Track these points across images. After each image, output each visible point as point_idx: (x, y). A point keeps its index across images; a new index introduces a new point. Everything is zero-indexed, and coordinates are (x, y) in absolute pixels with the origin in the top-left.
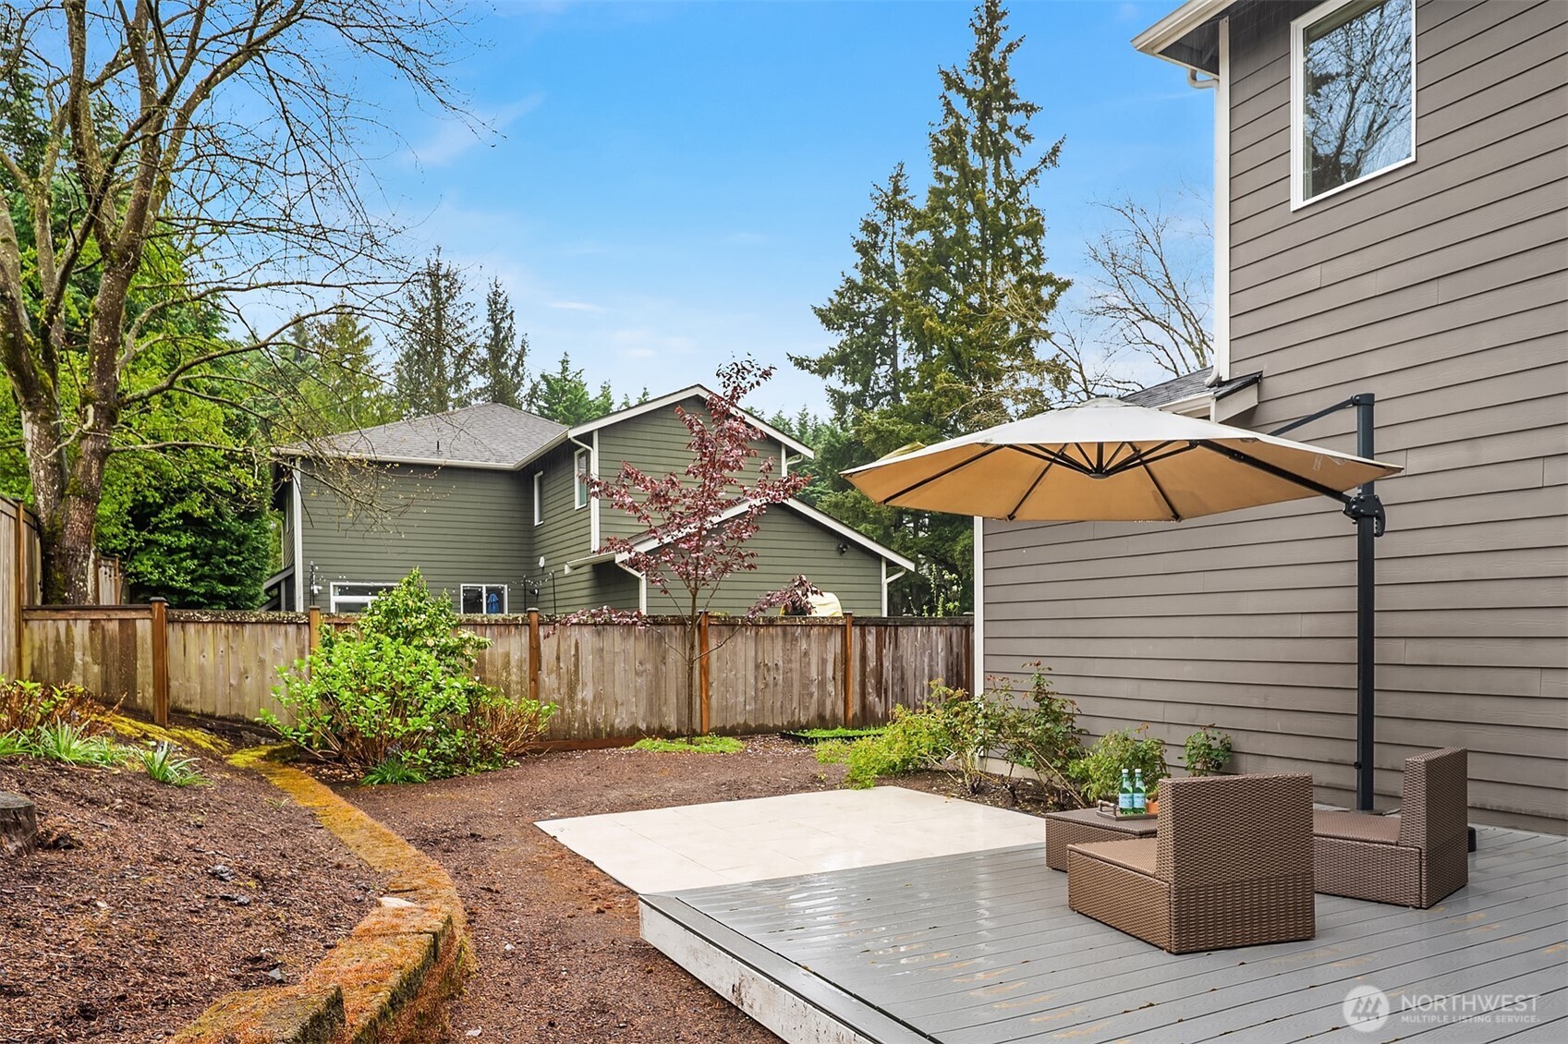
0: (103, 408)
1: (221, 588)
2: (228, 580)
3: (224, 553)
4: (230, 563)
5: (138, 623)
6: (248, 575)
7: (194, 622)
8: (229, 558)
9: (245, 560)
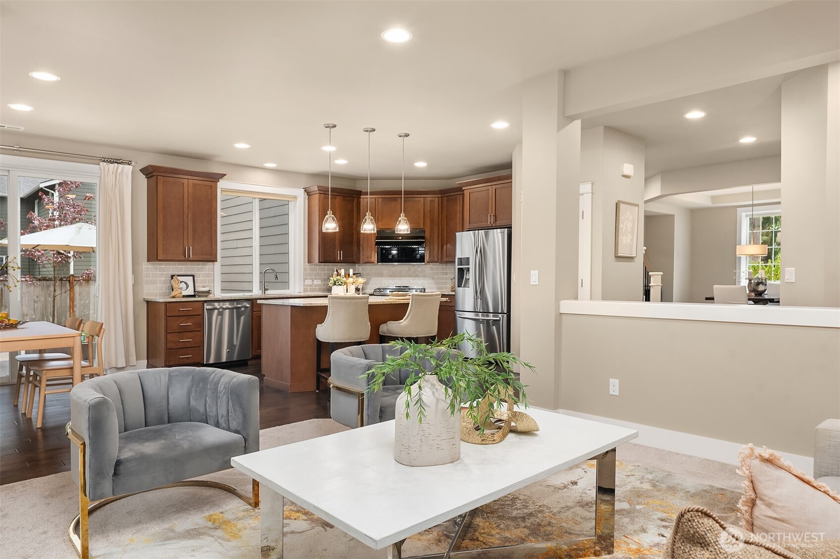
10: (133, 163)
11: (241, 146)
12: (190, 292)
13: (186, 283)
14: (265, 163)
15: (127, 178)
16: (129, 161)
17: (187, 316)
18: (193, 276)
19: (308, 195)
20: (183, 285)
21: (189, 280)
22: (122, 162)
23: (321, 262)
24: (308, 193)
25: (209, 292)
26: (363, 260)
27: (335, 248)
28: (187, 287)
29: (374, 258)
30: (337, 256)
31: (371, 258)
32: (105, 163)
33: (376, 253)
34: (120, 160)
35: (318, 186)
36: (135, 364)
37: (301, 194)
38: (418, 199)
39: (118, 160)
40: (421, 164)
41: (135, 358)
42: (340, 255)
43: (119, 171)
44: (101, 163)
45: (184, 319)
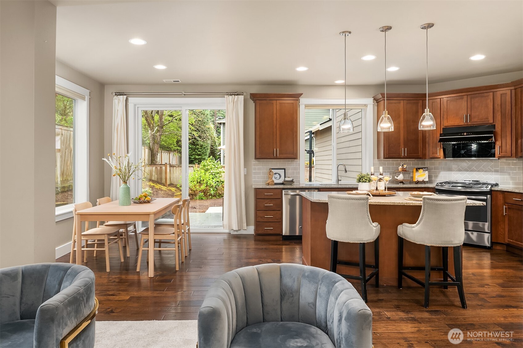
0: (160, 126)
1: (197, 157)
2: (199, 155)
3: (198, 149)
4: (199, 151)
5: (163, 167)
6: (203, 154)
7: (175, 167)
8: (199, 150)
9: (202, 150)
10: (244, 94)
11: (301, 69)
12: (281, 181)
13: (279, 174)
14: (336, 80)
15: (241, 104)
16: (242, 93)
17: (270, 199)
18: (285, 169)
19: (377, 103)
20: (277, 176)
21: (282, 172)
22: (237, 94)
23: (386, 158)
24: (376, 100)
25: (292, 181)
26: (429, 155)
27: (400, 146)
28: (280, 177)
29: (441, 153)
30: (401, 153)
31: (437, 154)
32: (228, 96)
33: (442, 149)
34: (236, 93)
35: (381, 94)
36: (246, 228)
37: (370, 101)
38: (486, 94)
39: (235, 93)
40: (478, 57)
41: (246, 224)
42: (403, 151)
43: (236, 100)
44: (225, 96)
45: (268, 200)
